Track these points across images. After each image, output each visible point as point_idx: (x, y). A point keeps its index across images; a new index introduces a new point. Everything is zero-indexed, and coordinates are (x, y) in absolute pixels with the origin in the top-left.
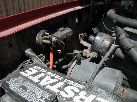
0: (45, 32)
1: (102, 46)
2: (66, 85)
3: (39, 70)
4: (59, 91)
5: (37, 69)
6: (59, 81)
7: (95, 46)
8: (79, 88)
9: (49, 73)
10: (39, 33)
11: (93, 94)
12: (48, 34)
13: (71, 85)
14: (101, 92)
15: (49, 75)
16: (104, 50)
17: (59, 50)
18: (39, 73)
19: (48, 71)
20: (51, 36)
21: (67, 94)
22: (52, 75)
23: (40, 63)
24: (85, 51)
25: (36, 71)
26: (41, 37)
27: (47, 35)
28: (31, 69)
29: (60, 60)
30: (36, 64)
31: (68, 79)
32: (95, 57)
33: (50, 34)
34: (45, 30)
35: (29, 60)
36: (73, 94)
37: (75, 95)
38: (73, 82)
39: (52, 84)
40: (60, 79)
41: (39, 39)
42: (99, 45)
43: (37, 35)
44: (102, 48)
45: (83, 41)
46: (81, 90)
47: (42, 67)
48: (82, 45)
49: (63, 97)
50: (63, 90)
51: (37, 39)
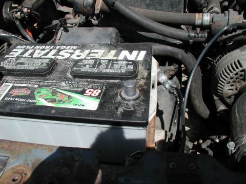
0: (11, 5)
1: (85, 4)
2: (59, 50)
3: (25, 48)
4: (54, 57)
5: (22, 49)
6: (51, 50)
7: (77, 7)
8: (73, 49)
9: (37, 47)
10: (4, 7)
11: (87, 49)
12: (17, 5)
13: (64, 49)
14: (94, 46)
15: (39, 49)
16: (89, 8)
17: (35, 25)
18: (27, 51)
19: (35, 46)
20: (20, 7)
21: (63, 56)
22: (41, 48)
23: (22, 42)
24: (67, 16)
25: (23, 50)
26: (10, 11)
27: (16, 8)
28: (14, 50)
29: (41, 36)
30: (18, 45)
31: (59, 45)
32: (82, 22)
33: (19, 5)
34: (10, 2)
35: (6, 44)
36: (69, 55)
37: (71, 55)
38: (65, 47)
39: (46, 54)
40: (52, 48)
41: (8, 15)
42: (82, 4)
43: (3, 11)
44: (86, 7)
45: (61, 6)
46: (75, 50)
47: (26, 45)
48: (61, 12)
49: (61, 60)
50: (58, 55)
51: (4, 15)
